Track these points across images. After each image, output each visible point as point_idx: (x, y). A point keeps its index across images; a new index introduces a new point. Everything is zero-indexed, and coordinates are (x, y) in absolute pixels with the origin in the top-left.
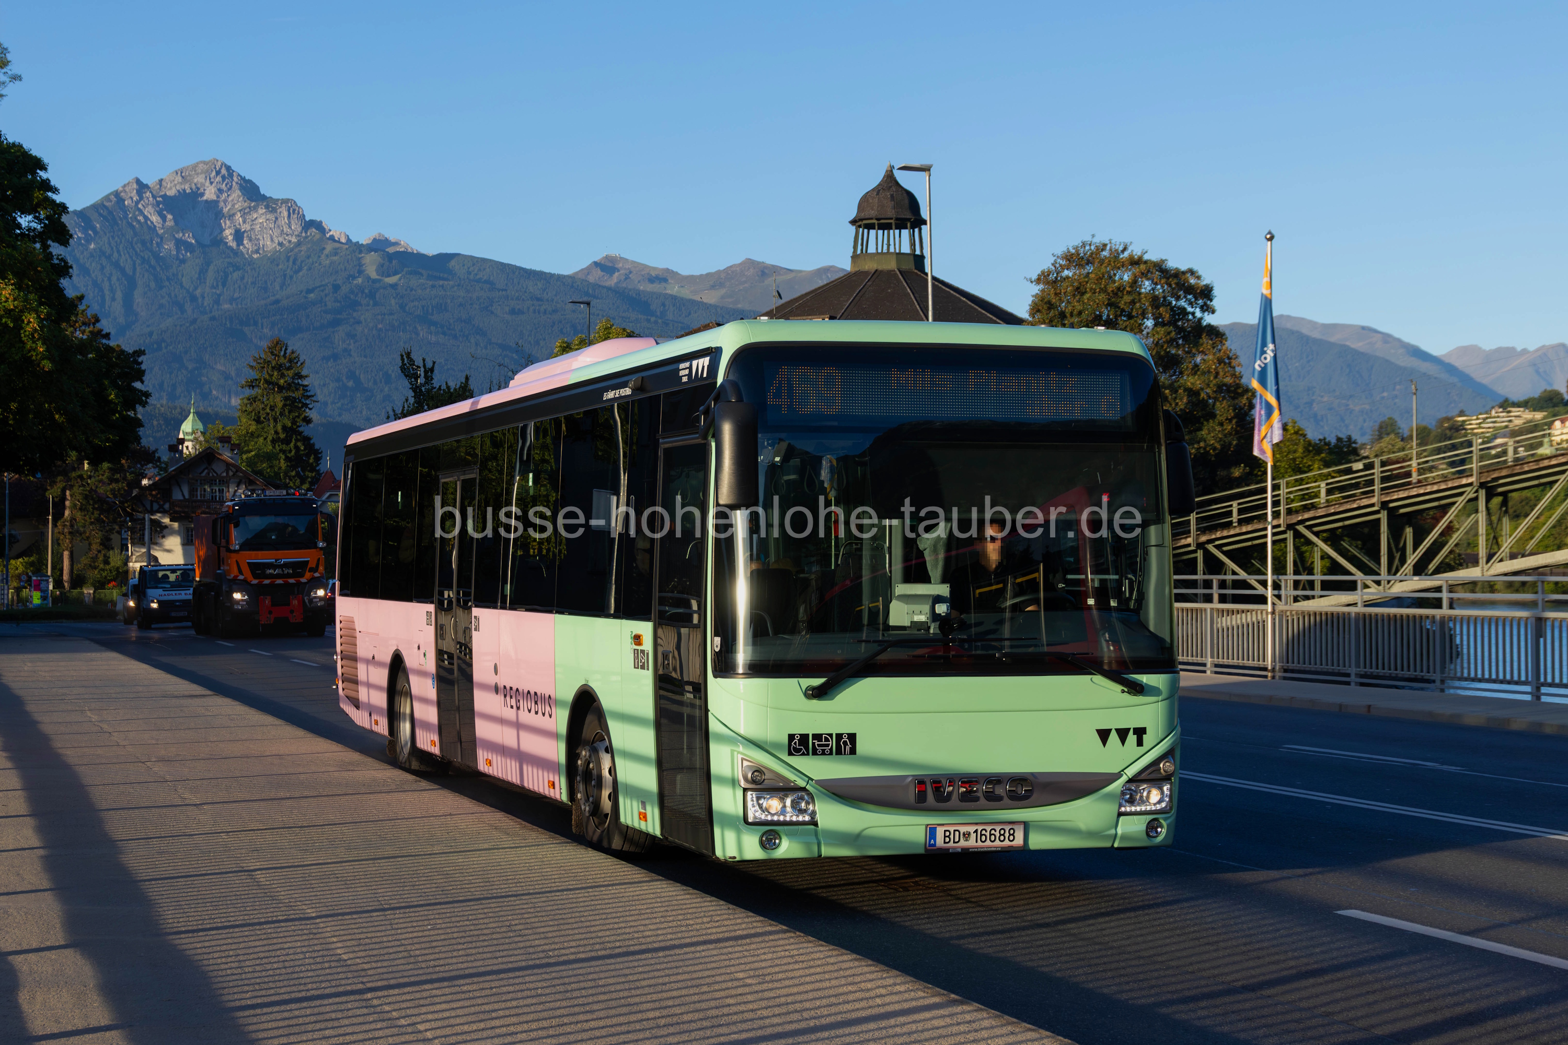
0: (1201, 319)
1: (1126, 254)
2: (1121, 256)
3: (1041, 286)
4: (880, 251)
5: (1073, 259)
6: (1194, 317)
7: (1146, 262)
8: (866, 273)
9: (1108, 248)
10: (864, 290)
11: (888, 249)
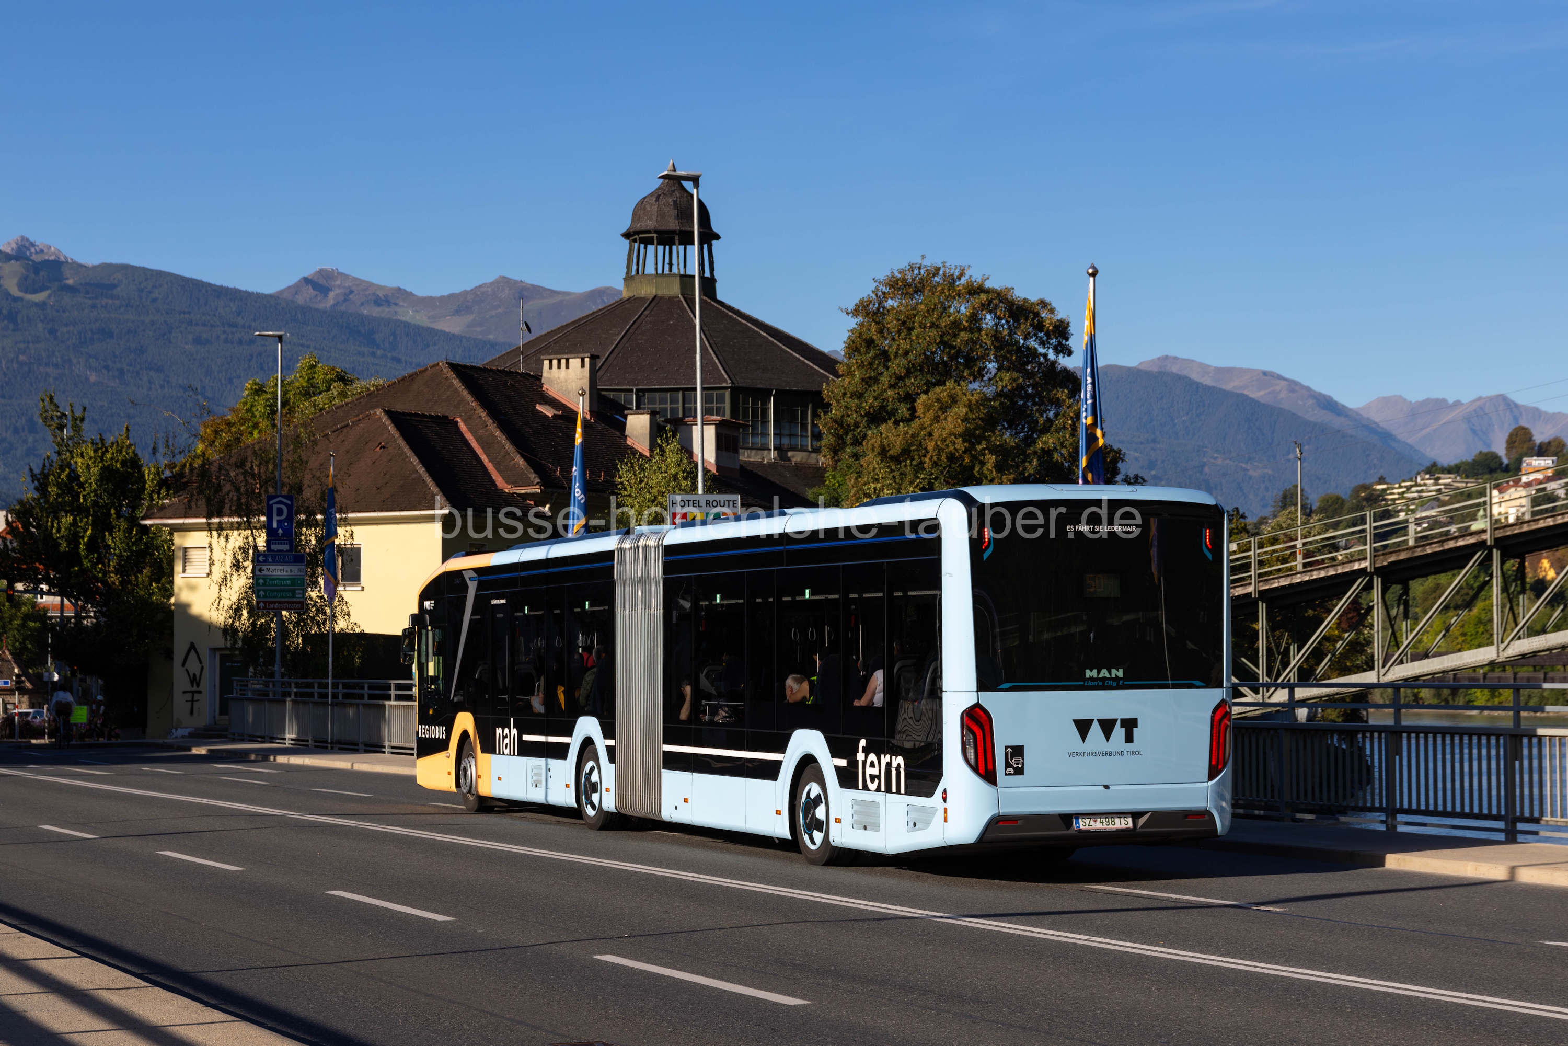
0: (1055, 362)
1: (963, 280)
2: (958, 283)
3: (860, 319)
5: (898, 285)
6: (1047, 360)
7: (987, 291)
8: (642, 299)
9: (941, 273)
10: (639, 321)
11: (671, 270)
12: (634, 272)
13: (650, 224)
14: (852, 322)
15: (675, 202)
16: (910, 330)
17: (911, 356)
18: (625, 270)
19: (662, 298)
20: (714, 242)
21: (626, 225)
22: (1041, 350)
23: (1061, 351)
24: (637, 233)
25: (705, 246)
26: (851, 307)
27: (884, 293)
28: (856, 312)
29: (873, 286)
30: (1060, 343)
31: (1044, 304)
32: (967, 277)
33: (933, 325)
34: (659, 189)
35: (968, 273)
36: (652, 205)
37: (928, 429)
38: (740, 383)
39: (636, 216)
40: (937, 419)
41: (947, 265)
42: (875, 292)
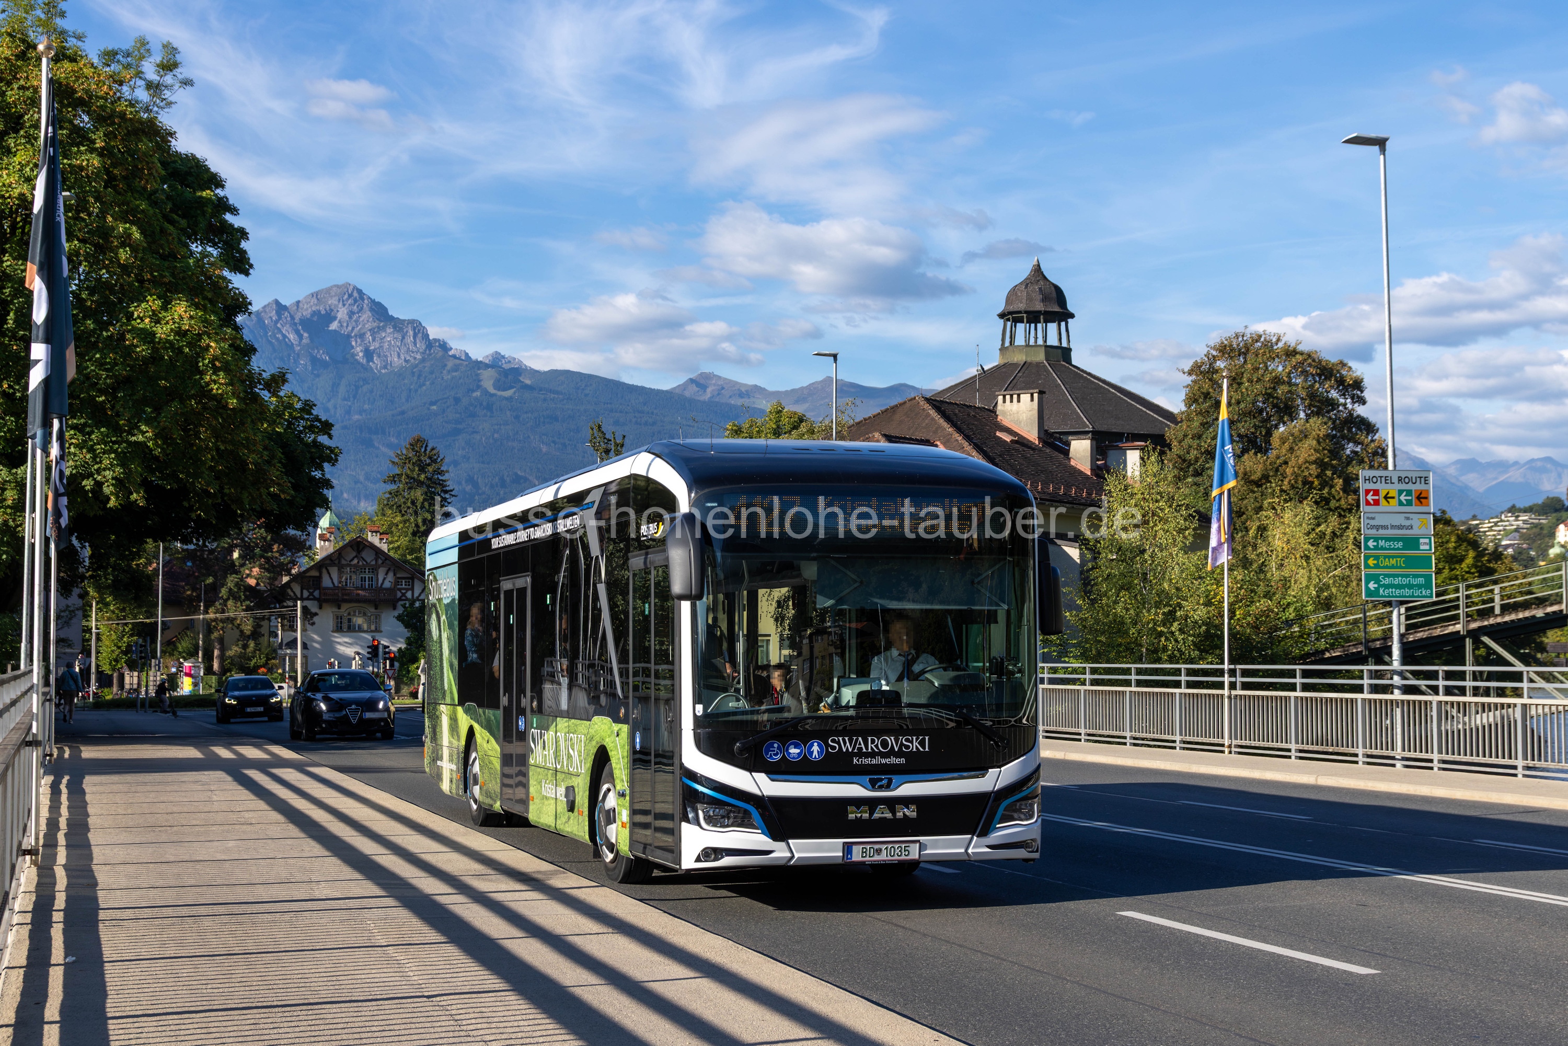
1: (1280, 345)
2: (1276, 347)
3: (1194, 377)
5: (1225, 350)
6: (1346, 408)
8: (1015, 365)
9: (1262, 339)
10: (1015, 381)
11: (1036, 342)
12: (1007, 344)
13: (1021, 306)
14: (1189, 380)
15: (1040, 289)
16: (1240, 384)
18: (1000, 343)
19: (1030, 363)
20: (1070, 320)
21: (1001, 308)
22: (1342, 401)
23: (1357, 402)
24: (1010, 313)
25: (1063, 324)
26: (1187, 368)
27: (1214, 356)
28: (1190, 373)
29: (1205, 350)
30: (1356, 395)
31: (1343, 364)
32: (1283, 342)
33: (1259, 380)
34: (1026, 279)
35: (1284, 340)
36: (1022, 291)
37: (1283, 458)
38: (1099, 428)
39: (1009, 300)
40: (1291, 450)
41: (1267, 333)
42: (1207, 355)
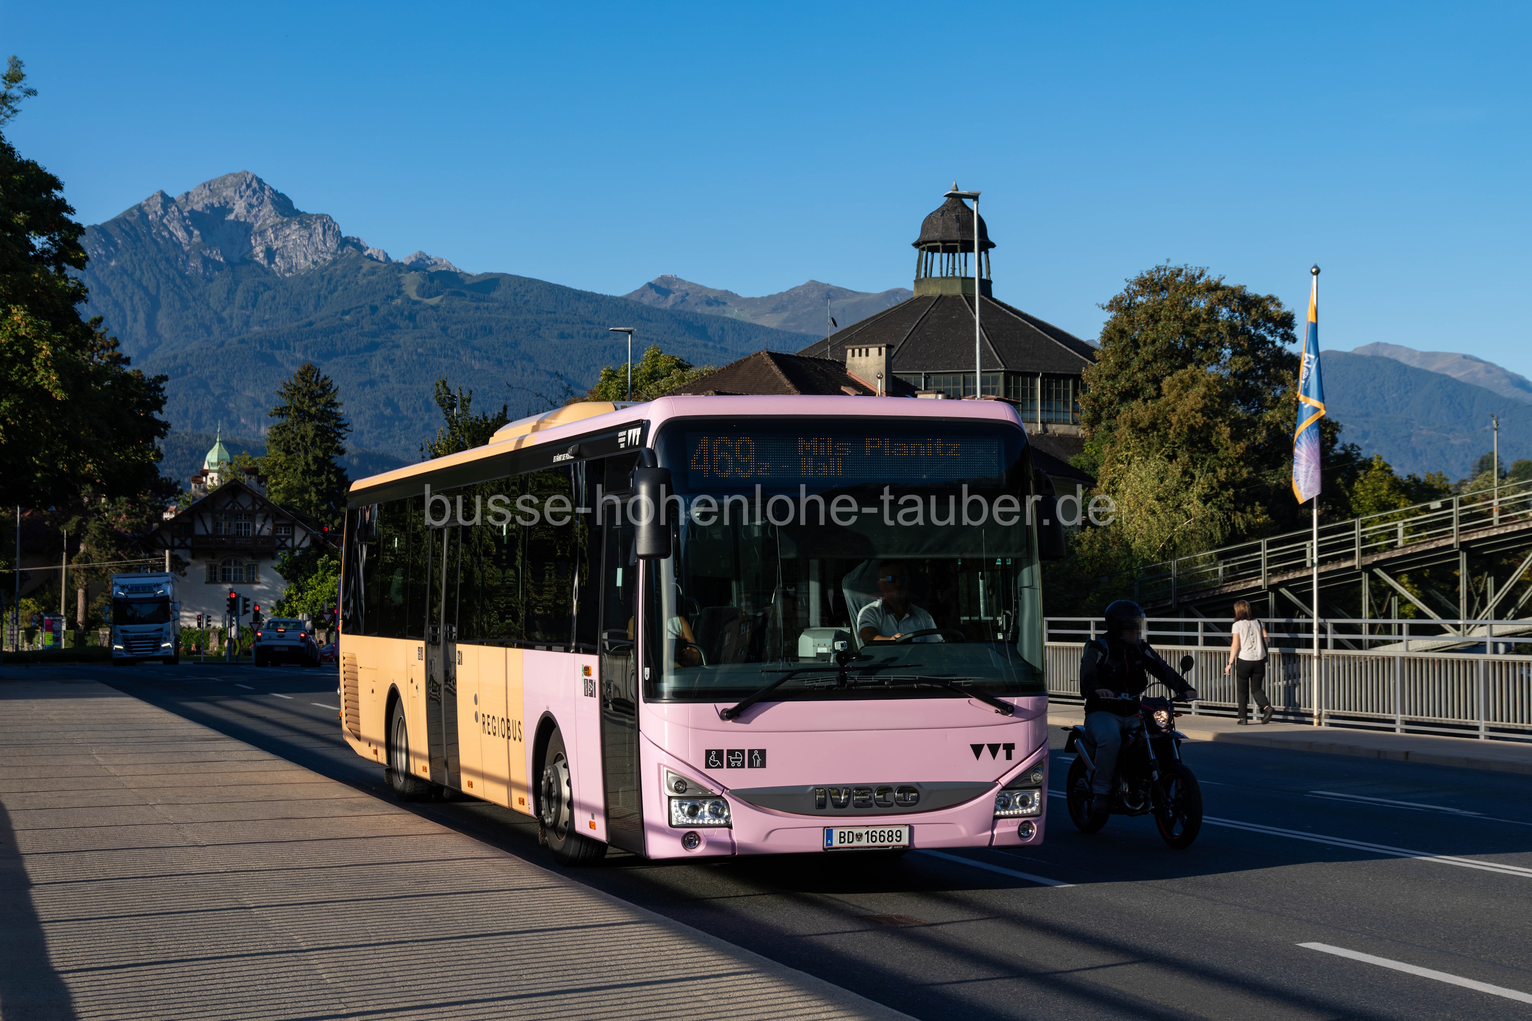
0: (1281, 348)
1: (1202, 280)
3: (1114, 313)
4: (944, 275)
5: (1148, 284)
6: (1274, 346)
7: (1223, 288)
8: (929, 298)
9: (1183, 273)
10: (927, 317)
11: (953, 273)
12: (922, 276)
13: (936, 235)
14: (1108, 316)
15: (957, 217)
16: (1157, 322)
17: (1158, 344)
18: (915, 274)
19: (946, 297)
20: (990, 250)
22: (1269, 338)
23: (1287, 339)
24: (925, 242)
25: (983, 253)
26: (1107, 303)
27: (1134, 291)
28: (1110, 307)
29: (1125, 285)
30: (1286, 332)
31: (1272, 299)
32: (1206, 277)
33: (1176, 318)
34: (944, 206)
35: (1207, 274)
36: (938, 219)
37: (1172, 405)
38: (1012, 367)
39: (925, 228)
40: (1180, 397)
41: (1189, 266)
42: (1127, 290)
